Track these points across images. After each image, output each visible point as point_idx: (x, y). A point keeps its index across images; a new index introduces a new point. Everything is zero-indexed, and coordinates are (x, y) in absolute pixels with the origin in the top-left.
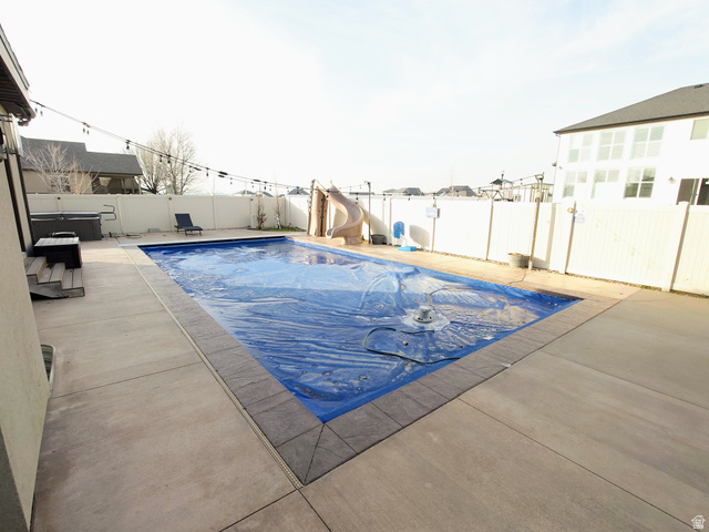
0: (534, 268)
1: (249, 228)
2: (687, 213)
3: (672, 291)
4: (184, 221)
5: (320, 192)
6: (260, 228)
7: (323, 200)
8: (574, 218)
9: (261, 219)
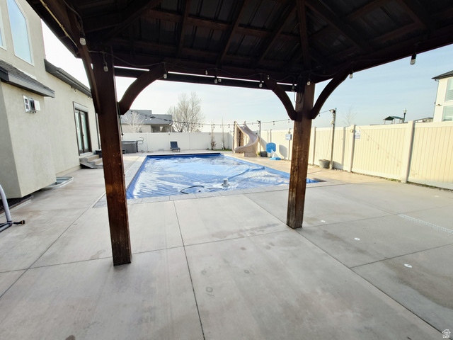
0: (333, 168)
1: (208, 149)
2: (414, 129)
3: (408, 182)
4: (174, 145)
5: (238, 128)
6: (212, 149)
7: (240, 133)
8: (354, 136)
9: (213, 144)
